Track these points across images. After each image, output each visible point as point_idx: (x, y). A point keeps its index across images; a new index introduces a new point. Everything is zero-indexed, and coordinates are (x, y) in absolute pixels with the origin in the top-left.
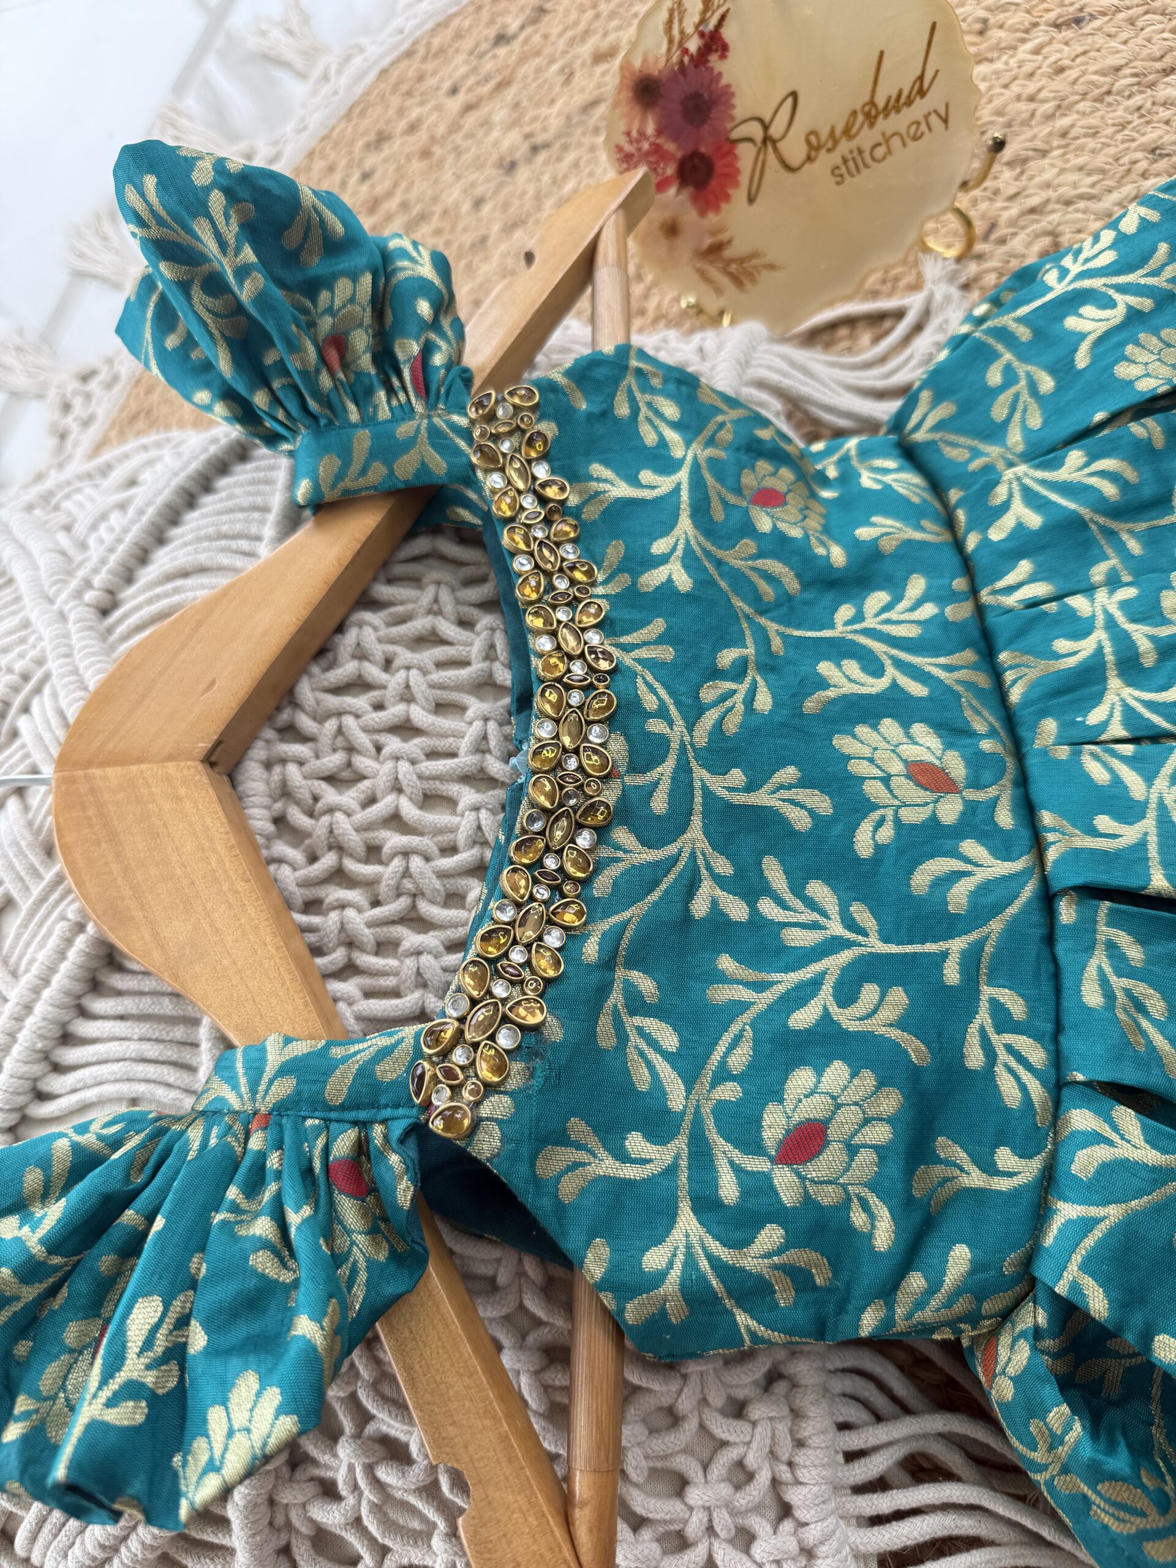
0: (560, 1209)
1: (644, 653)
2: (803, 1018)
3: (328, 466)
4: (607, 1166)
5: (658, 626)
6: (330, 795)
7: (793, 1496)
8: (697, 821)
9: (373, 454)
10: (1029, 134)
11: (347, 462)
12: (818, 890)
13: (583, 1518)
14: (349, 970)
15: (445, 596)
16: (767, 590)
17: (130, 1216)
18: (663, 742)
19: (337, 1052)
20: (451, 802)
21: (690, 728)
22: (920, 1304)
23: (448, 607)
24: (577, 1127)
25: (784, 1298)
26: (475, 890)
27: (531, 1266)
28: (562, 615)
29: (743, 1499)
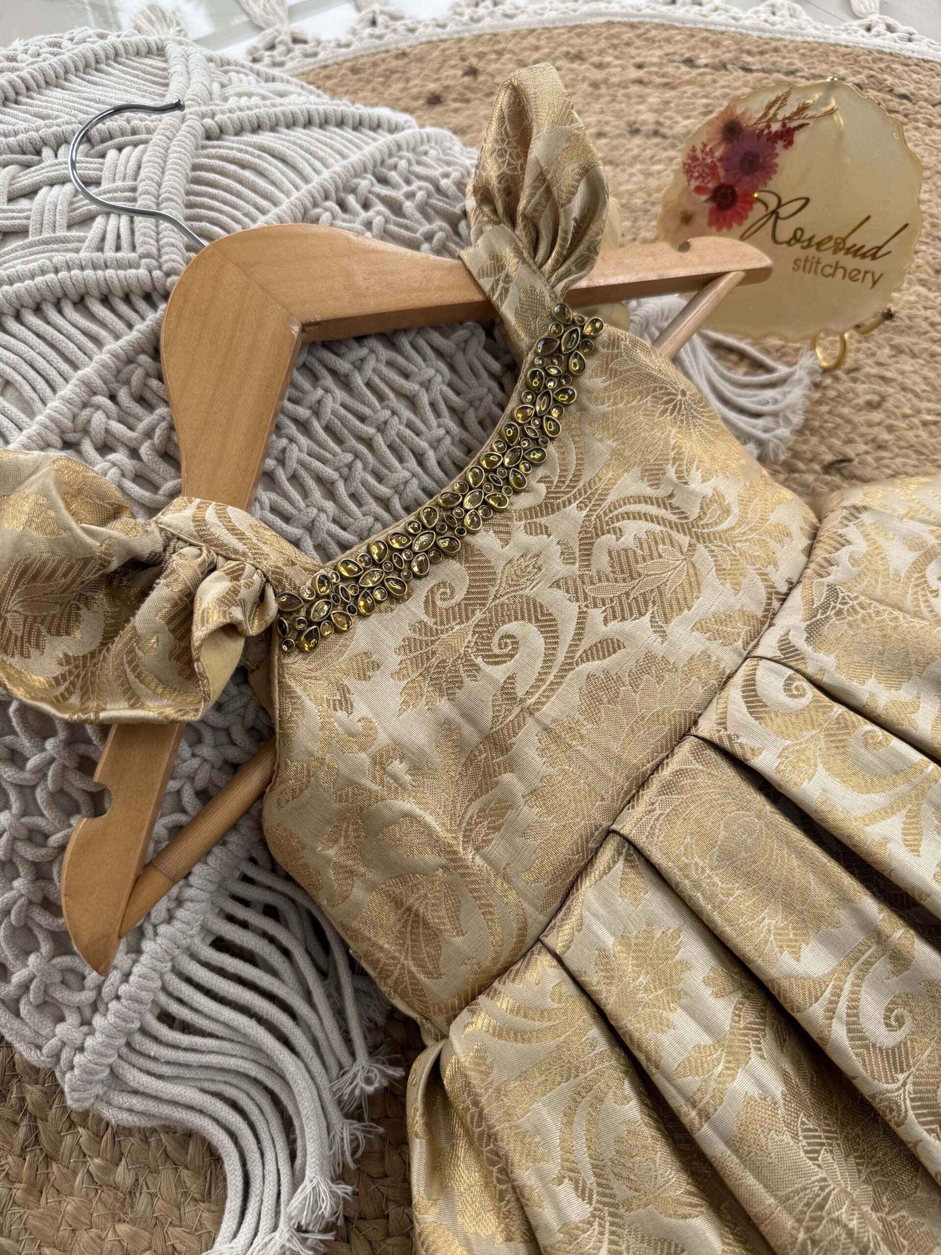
10: (914, 340)
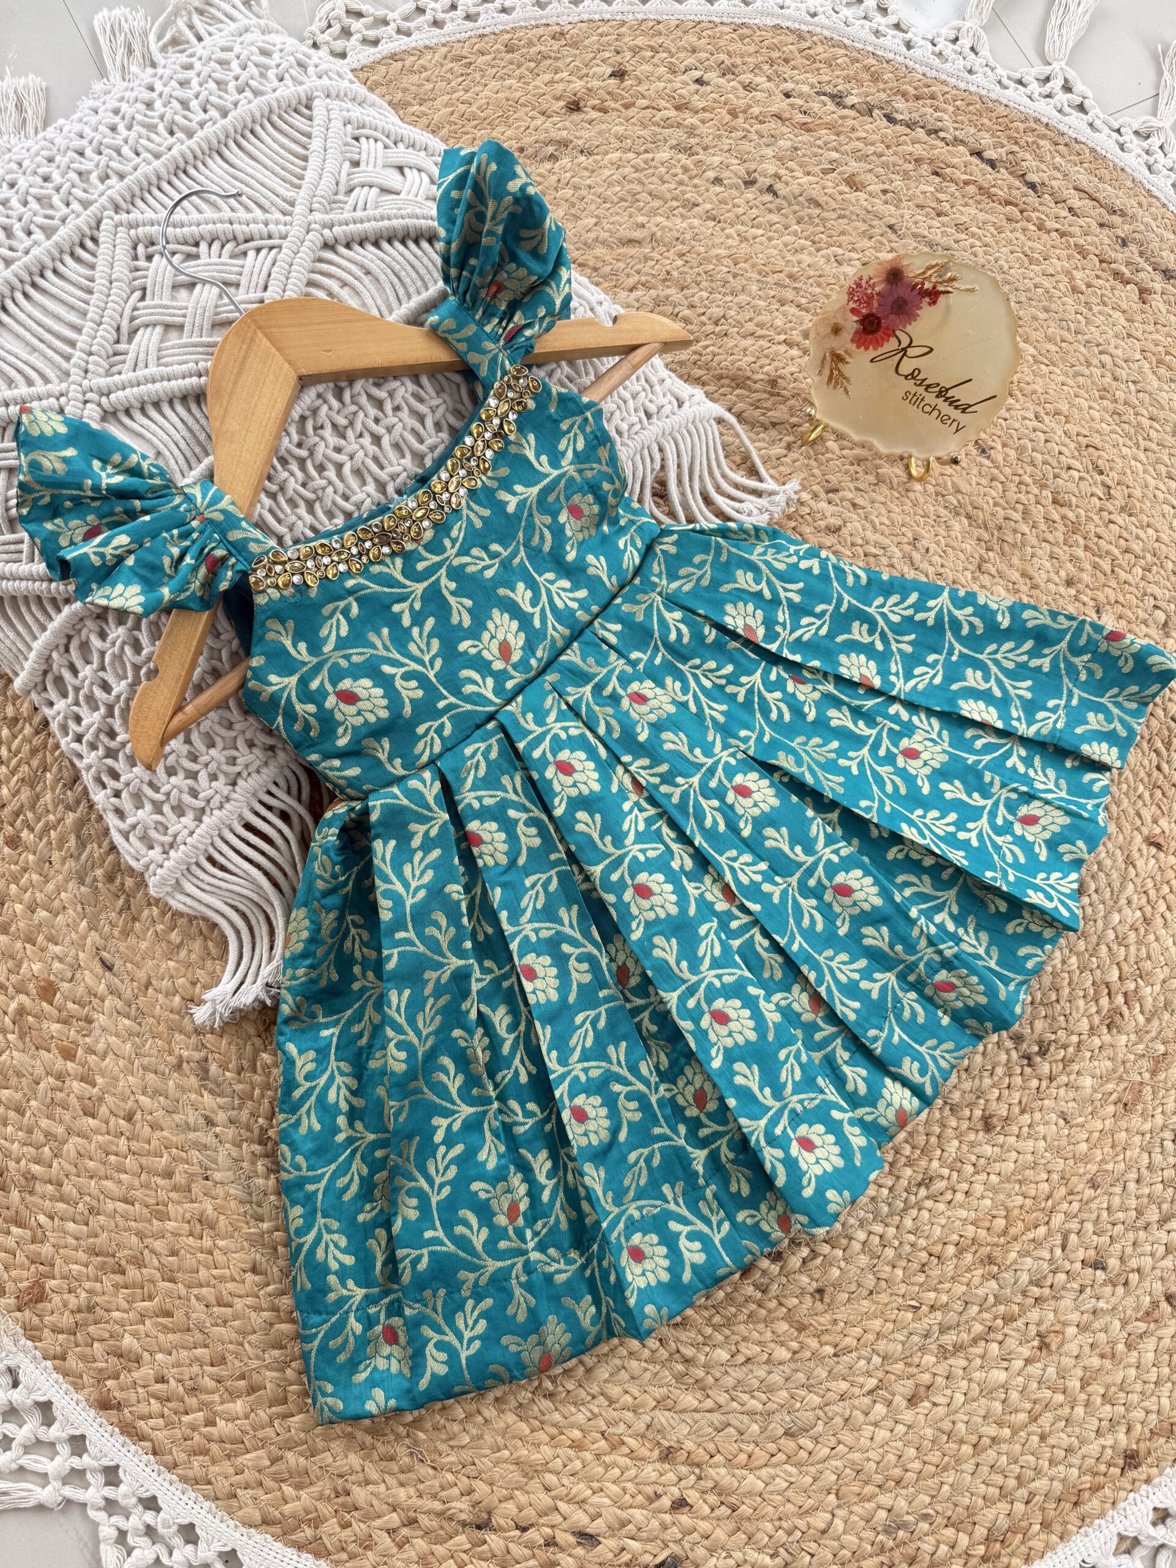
0: (262, 638)
1: (472, 515)
2: (387, 669)
3: (450, 323)
4: (288, 643)
5: (486, 513)
6: (328, 432)
7: (240, 782)
8: (426, 584)
9: (467, 340)
11: (457, 331)
12: (435, 644)
13: (180, 717)
14: (273, 496)
15: (441, 410)
16: (536, 539)
17: (137, 503)
18: (444, 550)
19: (244, 524)
20: (364, 483)
21: (457, 555)
22: (331, 769)
23: (438, 415)
24: (291, 624)
25: (297, 727)
26: (340, 521)
27: (235, 643)
28: (462, 472)
29: (225, 767)
